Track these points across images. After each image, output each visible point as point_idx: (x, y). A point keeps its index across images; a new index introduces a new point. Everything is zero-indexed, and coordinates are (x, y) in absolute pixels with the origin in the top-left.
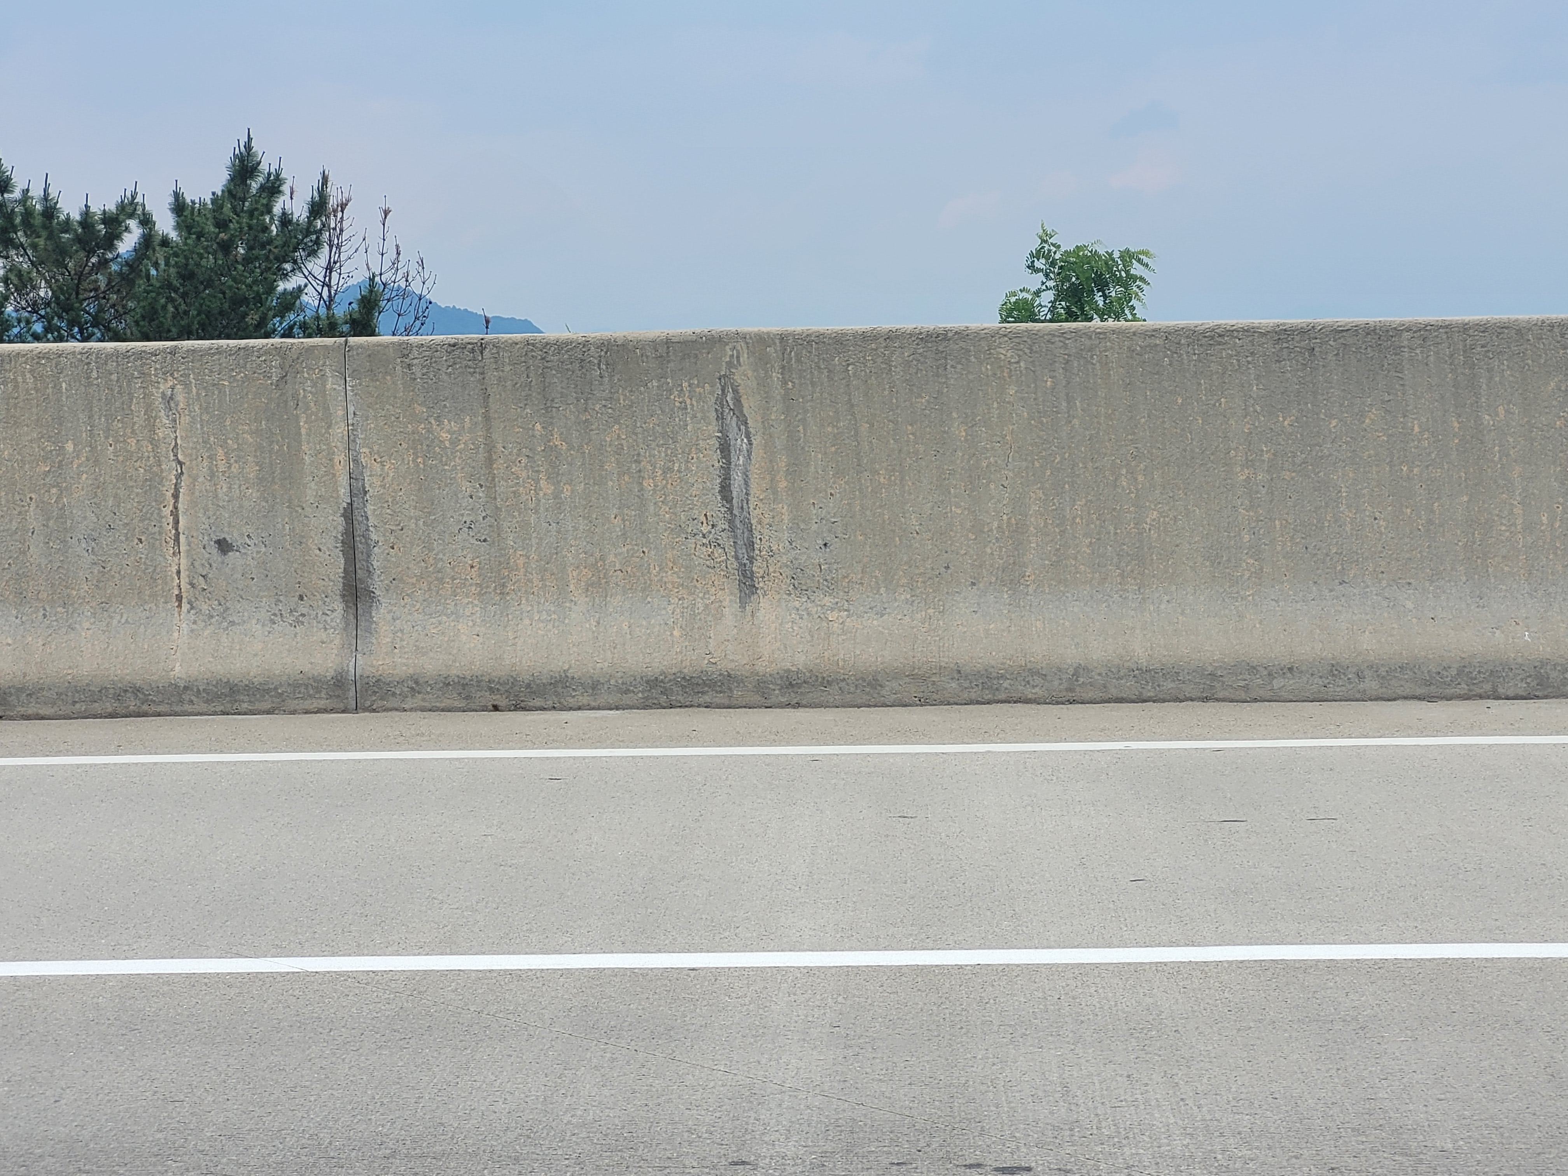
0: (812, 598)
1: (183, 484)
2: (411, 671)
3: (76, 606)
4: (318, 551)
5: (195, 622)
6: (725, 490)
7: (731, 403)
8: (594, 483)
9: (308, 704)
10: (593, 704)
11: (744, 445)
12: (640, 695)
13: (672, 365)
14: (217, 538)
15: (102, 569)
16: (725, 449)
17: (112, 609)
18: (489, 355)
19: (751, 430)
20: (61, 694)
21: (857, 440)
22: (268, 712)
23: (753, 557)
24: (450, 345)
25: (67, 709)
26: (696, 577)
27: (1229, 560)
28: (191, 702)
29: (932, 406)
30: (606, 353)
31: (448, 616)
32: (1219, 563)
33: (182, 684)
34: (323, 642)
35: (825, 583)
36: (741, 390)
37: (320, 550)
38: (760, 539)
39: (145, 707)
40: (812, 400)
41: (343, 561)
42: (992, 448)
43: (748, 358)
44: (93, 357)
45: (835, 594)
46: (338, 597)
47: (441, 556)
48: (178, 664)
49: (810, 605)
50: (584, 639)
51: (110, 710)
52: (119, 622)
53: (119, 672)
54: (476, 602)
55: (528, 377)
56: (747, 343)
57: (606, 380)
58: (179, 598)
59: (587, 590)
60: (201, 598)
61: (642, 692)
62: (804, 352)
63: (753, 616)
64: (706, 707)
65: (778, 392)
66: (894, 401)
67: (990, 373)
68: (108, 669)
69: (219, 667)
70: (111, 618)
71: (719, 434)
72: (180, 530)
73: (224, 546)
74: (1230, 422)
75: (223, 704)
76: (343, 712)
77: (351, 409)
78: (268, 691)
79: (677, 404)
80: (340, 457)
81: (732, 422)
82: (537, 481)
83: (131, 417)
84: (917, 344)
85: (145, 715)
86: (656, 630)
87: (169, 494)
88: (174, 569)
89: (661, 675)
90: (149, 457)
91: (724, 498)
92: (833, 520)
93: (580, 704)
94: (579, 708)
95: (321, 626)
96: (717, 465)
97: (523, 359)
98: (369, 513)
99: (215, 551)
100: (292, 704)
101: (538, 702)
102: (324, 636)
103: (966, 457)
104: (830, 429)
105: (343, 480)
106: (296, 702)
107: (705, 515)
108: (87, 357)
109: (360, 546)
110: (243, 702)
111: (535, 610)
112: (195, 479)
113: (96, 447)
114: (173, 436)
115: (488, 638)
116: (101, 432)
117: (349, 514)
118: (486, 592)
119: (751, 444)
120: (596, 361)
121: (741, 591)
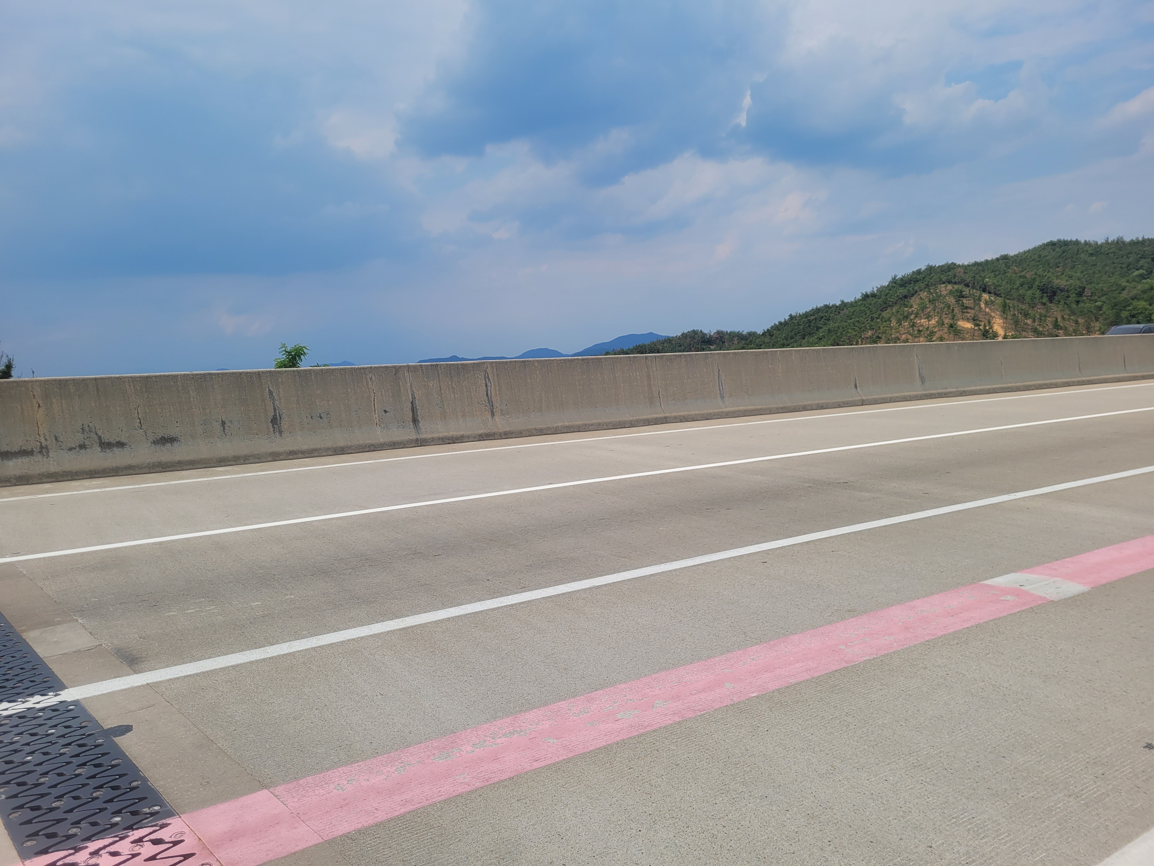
0: (505, 416)
1: (375, 398)
2: (431, 437)
3: (354, 427)
5: (381, 429)
6: (487, 394)
7: (487, 375)
8: (461, 393)
11: (490, 385)
13: (475, 368)
15: (359, 418)
16: (486, 386)
17: (362, 427)
18: (439, 367)
19: (491, 382)
21: (511, 383)
23: (493, 409)
24: (431, 365)
26: (483, 413)
30: (462, 366)
31: (435, 424)
32: (576, 405)
34: (410, 431)
35: (508, 413)
36: (488, 373)
37: (406, 411)
38: (495, 405)
40: (502, 374)
41: (412, 414)
42: (535, 384)
43: (490, 366)
45: (509, 415)
46: (411, 422)
47: (432, 411)
49: (505, 418)
50: (463, 427)
52: (364, 430)
53: (368, 441)
54: (440, 420)
55: (447, 371)
56: (489, 363)
57: (463, 372)
58: (377, 424)
59: (462, 417)
60: (382, 424)
62: (500, 365)
63: (494, 420)
65: (495, 374)
66: (517, 374)
67: (534, 368)
70: (362, 429)
71: (485, 383)
72: (376, 409)
73: (385, 411)
74: (575, 376)
77: (411, 379)
79: (476, 376)
80: (409, 390)
81: (487, 380)
82: (450, 394)
83: (363, 383)
84: (520, 363)
87: (373, 401)
88: (375, 417)
90: (368, 392)
91: (487, 396)
92: (508, 400)
95: (409, 428)
96: (485, 390)
97: (446, 368)
98: (416, 402)
99: (384, 412)
103: (531, 386)
104: (505, 380)
105: (410, 395)
109: (415, 410)
112: (378, 397)
113: (355, 390)
114: (372, 387)
116: (356, 387)
117: (412, 403)
118: (442, 418)
120: (460, 368)
121: (492, 415)
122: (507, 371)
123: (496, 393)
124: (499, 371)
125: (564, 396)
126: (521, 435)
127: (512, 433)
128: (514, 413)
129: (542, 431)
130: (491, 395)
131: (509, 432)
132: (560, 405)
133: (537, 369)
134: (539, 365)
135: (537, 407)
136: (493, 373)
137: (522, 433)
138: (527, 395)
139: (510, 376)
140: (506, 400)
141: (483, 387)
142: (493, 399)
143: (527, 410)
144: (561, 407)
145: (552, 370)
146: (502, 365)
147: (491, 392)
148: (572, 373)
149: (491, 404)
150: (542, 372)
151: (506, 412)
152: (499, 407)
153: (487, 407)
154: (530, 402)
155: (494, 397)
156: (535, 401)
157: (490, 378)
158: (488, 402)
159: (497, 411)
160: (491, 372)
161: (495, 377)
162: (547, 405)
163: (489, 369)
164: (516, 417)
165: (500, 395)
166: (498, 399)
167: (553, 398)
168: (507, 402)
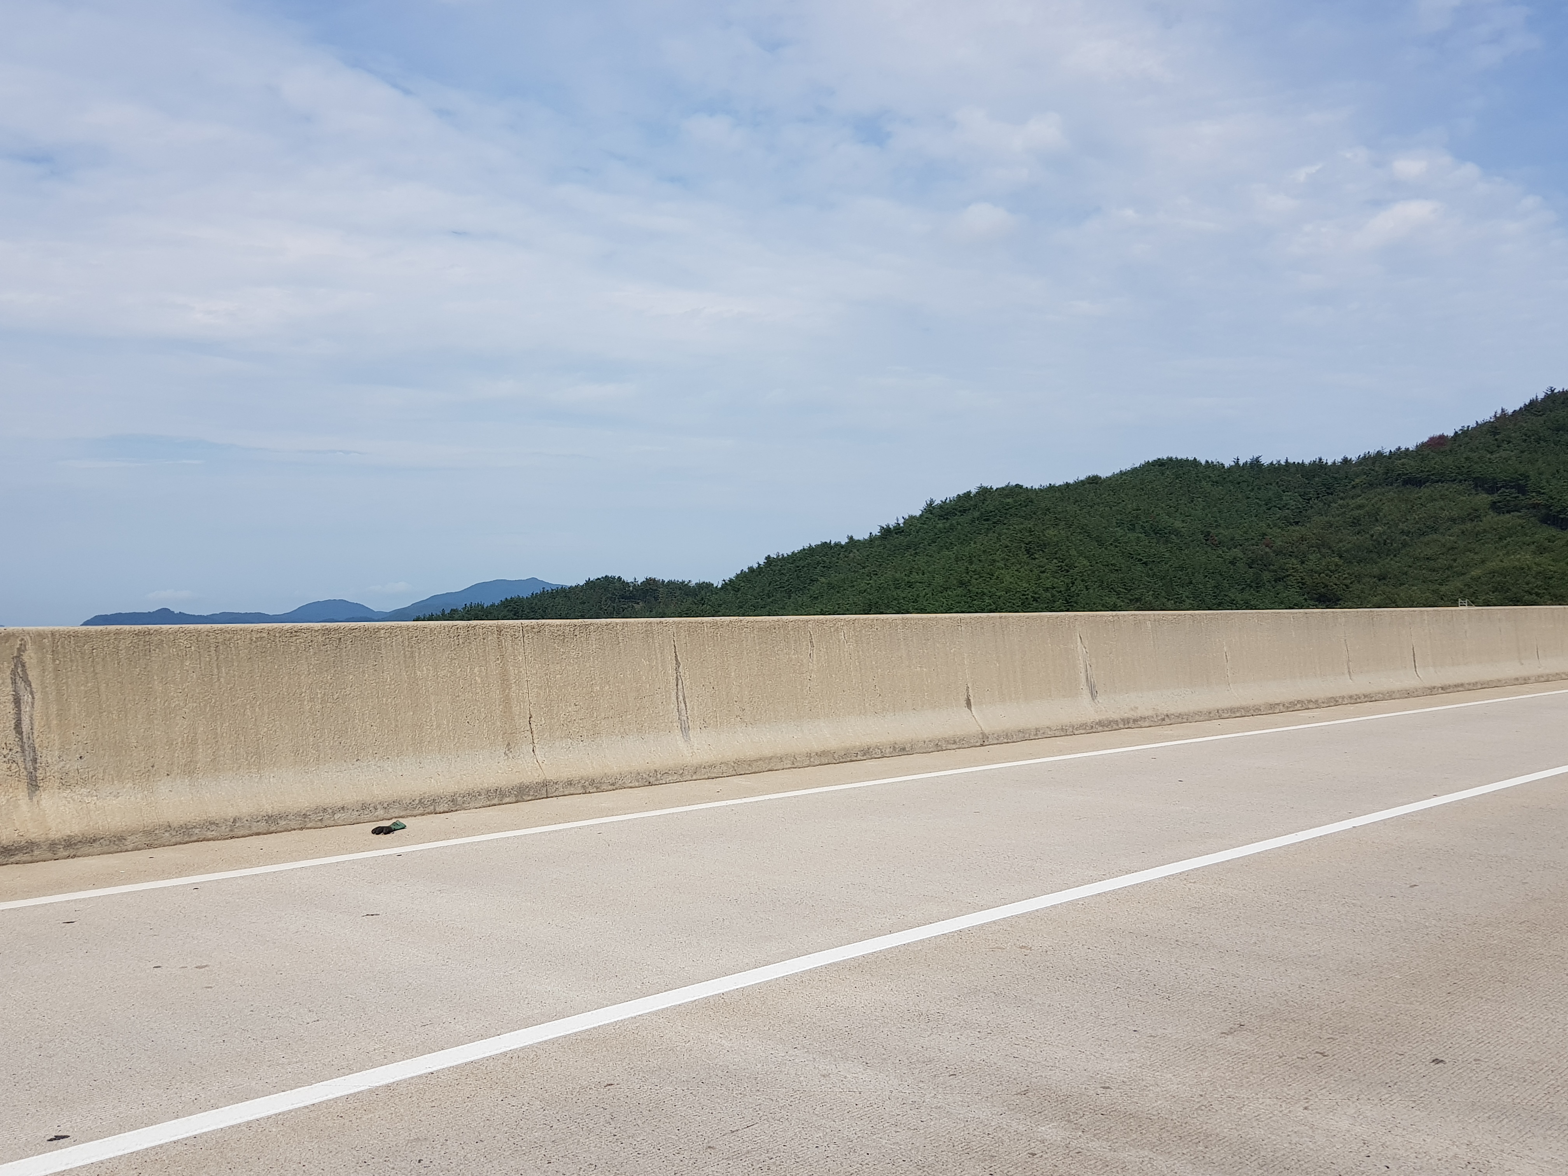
122: (90, 659)
123: (47, 724)
124: (62, 660)
125: (266, 729)
126: (121, 845)
127: (92, 840)
128: (103, 779)
129: (190, 833)
130: (31, 729)
131: (81, 837)
132: (252, 757)
133: (184, 654)
134: (191, 643)
135: (178, 763)
136: (44, 664)
137: (123, 841)
138: (149, 728)
139: (97, 673)
140: (80, 743)
141: (6, 706)
142: (38, 740)
143: (147, 770)
144: (253, 760)
145: (230, 656)
146: (72, 642)
147: (30, 720)
148: (292, 667)
149: (31, 757)
150: (200, 665)
151: (79, 779)
152: (55, 762)
153: (15, 765)
154: (159, 747)
155: (41, 735)
156: (174, 746)
157: (30, 678)
158: (19, 750)
159: (50, 776)
160: (34, 661)
161: (48, 677)
162: (213, 757)
163: (29, 651)
164: (110, 793)
165: (63, 728)
166: (54, 740)
167: (230, 737)
168: (86, 748)
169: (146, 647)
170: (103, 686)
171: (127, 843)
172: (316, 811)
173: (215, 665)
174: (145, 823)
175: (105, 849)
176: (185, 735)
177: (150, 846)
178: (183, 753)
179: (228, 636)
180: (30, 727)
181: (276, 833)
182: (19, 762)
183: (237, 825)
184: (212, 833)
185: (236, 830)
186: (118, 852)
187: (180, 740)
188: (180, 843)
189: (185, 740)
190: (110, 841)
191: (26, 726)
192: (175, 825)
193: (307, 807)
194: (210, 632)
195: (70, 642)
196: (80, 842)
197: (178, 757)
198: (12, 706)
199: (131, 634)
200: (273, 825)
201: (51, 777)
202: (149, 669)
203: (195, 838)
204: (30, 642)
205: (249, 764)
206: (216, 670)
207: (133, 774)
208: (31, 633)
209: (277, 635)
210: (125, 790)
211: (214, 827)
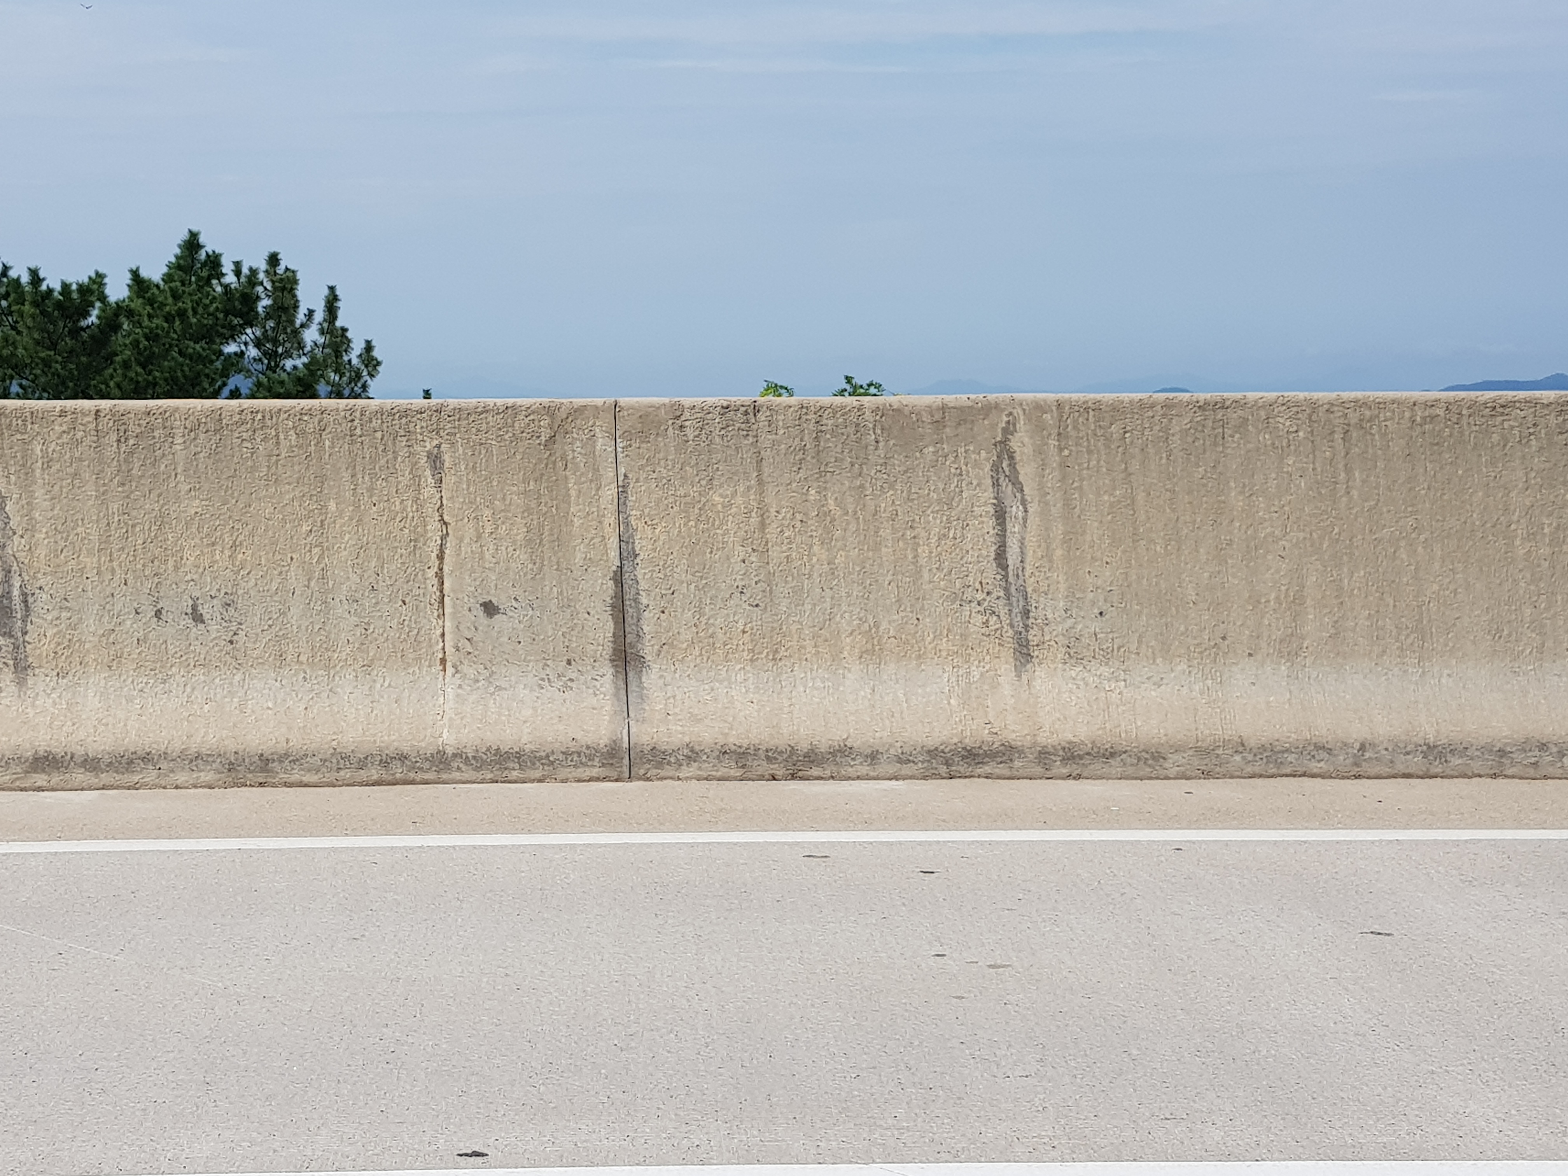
0: (1088, 668)
1: (448, 545)
2: (687, 739)
3: (338, 668)
4: (587, 615)
5: (460, 686)
6: (1001, 556)
7: (1007, 469)
8: (868, 549)
9: (582, 772)
10: (872, 774)
11: (1020, 513)
12: (920, 765)
13: (948, 430)
14: (481, 601)
15: (364, 631)
16: (1001, 515)
17: (375, 672)
18: (763, 418)
19: (1026, 497)
20: (326, 760)
21: (1133, 509)
22: (540, 781)
23: (1028, 626)
24: (722, 407)
25: (331, 777)
26: (970, 644)
27: (1510, 635)
28: (459, 768)
29: (1209, 475)
30: (881, 417)
31: (721, 682)
32: (1500, 637)
33: (450, 751)
34: (594, 709)
35: (1101, 652)
36: (1018, 457)
37: (589, 613)
38: (1036, 607)
39: (412, 775)
40: (1088, 468)
41: (612, 626)
42: (1271, 519)
43: (1025, 424)
44: (358, 414)
45: (1111, 663)
46: (607, 662)
47: (711, 621)
48: (446, 730)
49: (1086, 674)
50: (861, 707)
51: (375, 777)
52: (382, 686)
53: (386, 738)
54: (748, 668)
55: (802, 440)
56: (1024, 410)
57: (881, 444)
58: (443, 661)
59: (861, 657)
60: (466, 662)
61: (923, 762)
62: (1081, 420)
63: (1028, 684)
64: (987, 777)
65: (1054, 460)
66: (1171, 469)
67: (1269, 443)
68: (375, 735)
69: (489, 733)
70: (374, 681)
71: (995, 501)
72: (445, 592)
73: (490, 609)
74: (1511, 495)
75: (492, 772)
76: (617, 780)
77: (622, 470)
78: (541, 758)
79: (953, 470)
80: (610, 519)
81: (1008, 489)
82: (811, 547)
83: (395, 475)
84: (1195, 412)
85: (412, 782)
86: (933, 697)
87: (434, 555)
88: (439, 632)
89: (941, 745)
90: (413, 517)
91: (999, 565)
92: (1109, 589)
93: (859, 774)
94: (858, 778)
95: (591, 691)
96: (992, 532)
97: (797, 423)
98: (640, 577)
99: (480, 612)
100: (563, 773)
101: (816, 771)
102: (594, 701)
103: (1244, 527)
104: (1106, 498)
105: (613, 542)
106: (568, 770)
107: (981, 583)
108: (351, 414)
109: (630, 610)
110: (514, 769)
111: (809, 677)
112: (461, 540)
113: (360, 506)
114: (438, 496)
115: (763, 706)
116: (365, 491)
117: (619, 578)
118: (758, 658)
119: (1026, 511)
120: (871, 426)
121: (1016, 660)
122: (1120, 449)
123: (1048, 556)
124: (1073, 448)
125: (1435, 587)
126: (1157, 768)
127: (1108, 753)
128: (1138, 654)
129: (1279, 761)
130: (1022, 562)
131: (1090, 745)
132: (1408, 636)
133: (1284, 444)
134: (1297, 425)
135: (1269, 636)
136: (1043, 456)
137: (1161, 760)
138: (1219, 572)
139: (1130, 474)
140: (1099, 591)
141: (983, 522)
142: (1032, 579)
143: (1212, 643)
144: (1409, 641)
145: (1370, 451)
146: (1091, 419)
147: (1021, 548)
148: (1493, 474)
149: (1021, 607)
150: (1314, 463)
151: (1097, 650)
152: (1059, 619)
153: (995, 618)
154: (1235, 606)
155: (1037, 574)
156: (1262, 606)
157: (1021, 478)
158: (1002, 594)
159: (1050, 641)
160: (1029, 450)
161: (1050, 477)
162: (1332, 631)
163: (1020, 434)
164: (1148, 678)
165: (1072, 563)
166: (1058, 583)
167: (1366, 597)
168: (1109, 599)
169: (1216, 431)
170: (1141, 497)
171: (1166, 765)
172: (1525, 746)
173: (1341, 466)
174: (1200, 735)
175: (1130, 771)
176: (1283, 588)
177: (1207, 775)
178: (1277, 619)
179: (1368, 413)
180: (1020, 559)
181: (1442, 777)
182: (1002, 615)
183: (1367, 755)
184: (1319, 765)
185: (1364, 764)
186: (1151, 778)
187: (1273, 596)
188: (1261, 776)
189: (1282, 596)
190: (1139, 759)
191: (1014, 557)
192: (1252, 743)
193: (1506, 737)
194: (1332, 405)
195: (1087, 420)
196: (1088, 754)
197: (1269, 625)
198: (992, 522)
199: (1190, 407)
200: (1437, 763)
201: (1053, 643)
202: (1220, 468)
203: (1288, 771)
204: (1022, 417)
205: (1401, 649)
206: (1343, 475)
207: (1189, 648)
208: (1024, 403)
209: (1464, 412)
210: (1173, 675)
211: (1323, 755)
